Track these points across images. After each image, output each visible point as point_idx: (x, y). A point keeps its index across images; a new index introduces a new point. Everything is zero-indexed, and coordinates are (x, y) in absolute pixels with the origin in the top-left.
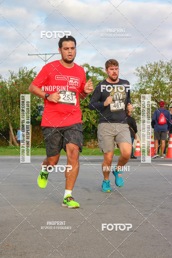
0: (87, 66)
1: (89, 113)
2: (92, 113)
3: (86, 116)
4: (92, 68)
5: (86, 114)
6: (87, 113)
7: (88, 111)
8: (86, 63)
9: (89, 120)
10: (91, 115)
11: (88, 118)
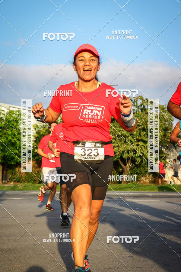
0: (141, 98)
1: (143, 147)
2: (146, 146)
3: (140, 150)
4: (146, 101)
5: (140, 149)
6: (141, 146)
7: (142, 144)
8: (140, 95)
9: (143, 154)
10: (145, 148)
11: (142, 152)
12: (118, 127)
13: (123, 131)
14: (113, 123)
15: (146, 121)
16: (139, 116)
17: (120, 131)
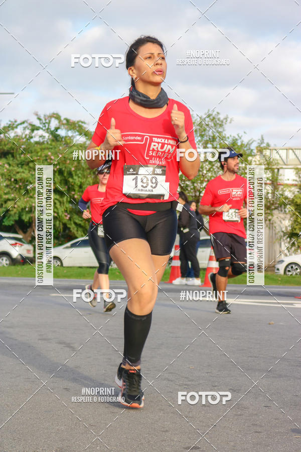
0: (57, 117)
1: (57, 202)
2: (62, 201)
4: (65, 122)
6: (54, 201)
8: (55, 112)
9: (57, 214)
10: (60, 205)
11: (56, 210)
12: (14, 165)
13: (23, 172)
14: (6, 158)
15: (65, 157)
16: (52, 148)
17: (18, 173)
